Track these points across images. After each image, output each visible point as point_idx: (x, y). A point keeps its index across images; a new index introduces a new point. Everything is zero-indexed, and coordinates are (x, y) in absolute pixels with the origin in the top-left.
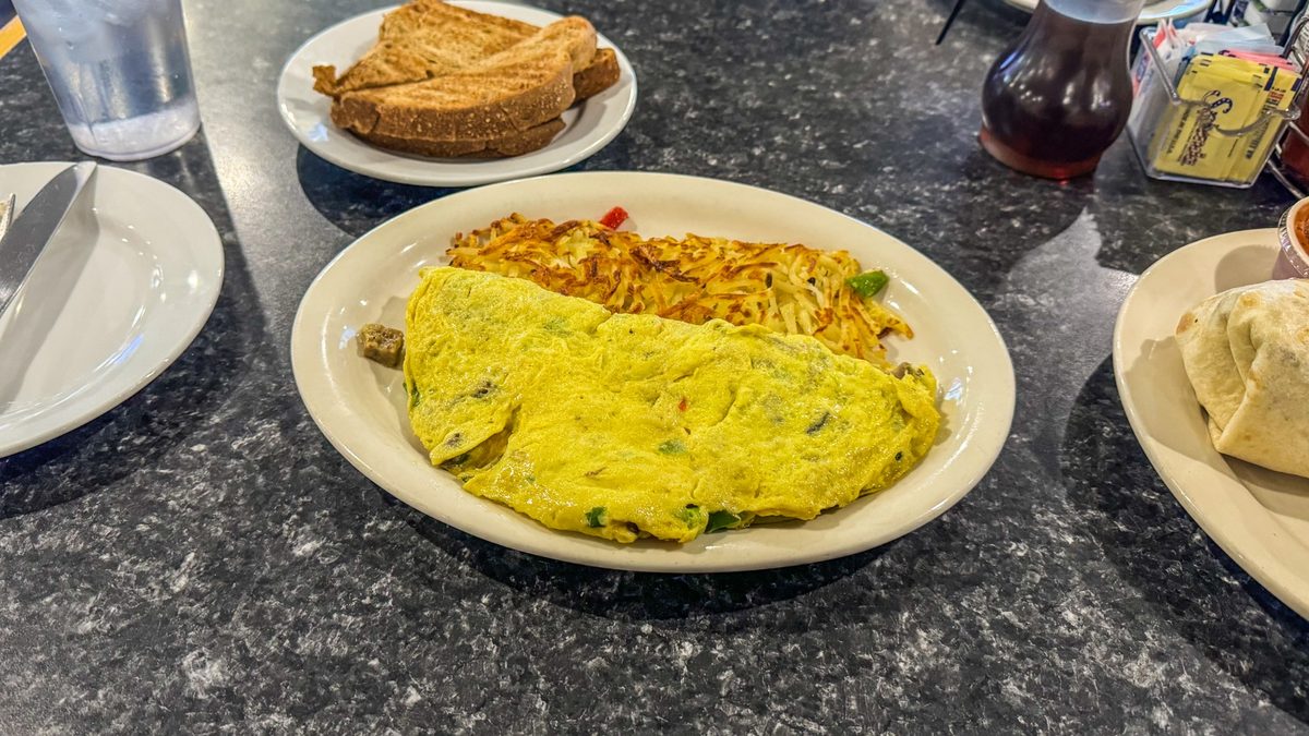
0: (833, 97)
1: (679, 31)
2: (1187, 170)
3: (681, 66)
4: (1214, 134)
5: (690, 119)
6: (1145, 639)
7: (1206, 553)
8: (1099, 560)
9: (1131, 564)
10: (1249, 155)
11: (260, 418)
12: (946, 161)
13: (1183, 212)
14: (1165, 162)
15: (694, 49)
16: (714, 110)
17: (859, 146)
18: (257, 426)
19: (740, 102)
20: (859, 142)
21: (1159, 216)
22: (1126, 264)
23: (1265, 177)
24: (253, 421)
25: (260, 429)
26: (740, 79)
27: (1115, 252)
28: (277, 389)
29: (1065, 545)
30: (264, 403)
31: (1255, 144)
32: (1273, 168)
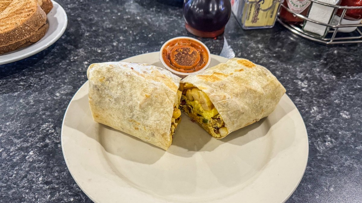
0: (137, 19)
1: (75, 3)
2: (255, 25)
3: (79, 16)
4: (261, 12)
5: (87, 36)
10: (271, 16)
13: (256, 39)
14: (247, 24)
15: (82, 9)
16: (95, 31)
17: (150, 35)
19: (104, 26)
20: (150, 34)
21: (250, 42)
23: (277, 23)
26: (102, 17)
31: (272, 12)
32: (279, 20)
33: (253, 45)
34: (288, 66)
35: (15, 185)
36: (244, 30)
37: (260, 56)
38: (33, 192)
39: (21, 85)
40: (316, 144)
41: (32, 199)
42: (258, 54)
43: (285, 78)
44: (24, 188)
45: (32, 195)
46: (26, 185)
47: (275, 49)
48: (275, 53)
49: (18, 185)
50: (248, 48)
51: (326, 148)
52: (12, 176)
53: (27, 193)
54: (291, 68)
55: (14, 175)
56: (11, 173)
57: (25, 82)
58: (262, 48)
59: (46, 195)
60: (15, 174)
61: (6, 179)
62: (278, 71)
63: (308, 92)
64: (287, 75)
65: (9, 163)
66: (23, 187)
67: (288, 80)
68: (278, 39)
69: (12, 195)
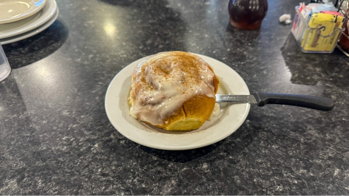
0: (205, 37)
1: (154, 19)
2: (314, 49)
3: (157, 30)
4: (321, 38)
5: (160, 48)
7: (339, 180)
8: (306, 188)
9: (316, 188)
10: (331, 43)
11: (9, 179)
12: (241, 54)
13: (314, 62)
14: (307, 47)
15: (160, 25)
16: (168, 44)
17: (214, 52)
18: (8, 182)
19: (176, 41)
20: (214, 50)
21: (307, 65)
22: (300, 82)
23: (336, 50)
24: (7, 181)
25: (9, 183)
26: (175, 33)
27: (296, 78)
28: (16, 166)
29: (294, 184)
30: (11, 172)
31: (332, 39)
32: (338, 46)
33: (310, 67)
34: (344, 92)
35: (77, 172)
36: (304, 53)
37: (316, 78)
38: (91, 182)
39: (99, 84)
41: (89, 187)
42: (315, 77)
43: (340, 103)
44: (84, 177)
45: (90, 184)
46: (86, 174)
47: (332, 73)
48: (332, 77)
49: (80, 173)
50: (305, 70)
52: (76, 164)
53: (86, 182)
54: (347, 94)
55: (78, 163)
56: (76, 161)
57: (103, 82)
58: (319, 71)
59: (102, 186)
60: (80, 162)
61: (71, 166)
62: (334, 95)
64: (342, 100)
65: (76, 152)
66: (84, 175)
67: (343, 105)
68: (336, 64)
69: (73, 181)
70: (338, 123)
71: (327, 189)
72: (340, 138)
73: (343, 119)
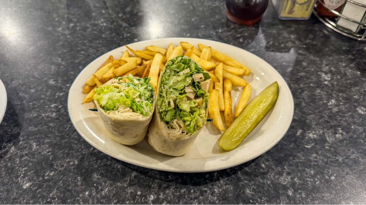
2: (290, 16)
4: (297, 6)
6: (285, 169)
7: (300, 139)
9: (279, 146)
10: (307, 10)
11: (7, 142)
12: (219, 22)
13: (289, 29)
14: (284, 14)
17: (193, 20)
18: (6, 146)
21: (283, 32)
22: (274, 49)
23: (312, 15)
24: (4, 144)
25: (7, 146)
27: (270, 46)
28: (11, 131)
30: (7, 137)
31: (308, 6)
32: (315, 12)
33: (286, 35)
34: (315, 58)
35: (68, 136)
36: (280, 20)
37: (290, 46)
38: (80, 144)
39: (82, 54)
40: (327, 134)
41: (79, 149)
42: (289, 44)
43: (310, 69)
44: (74, 139)
45: (79, 146)
46: (76, 137)
47: (306, 40)
48: (306, 44)
49: (70, 136)
50: (280, 38)
51: (336, 139)
52: (66, 128)
53: (76, 144)
54: (317, 61)
55: (68, 128)
56: (65, 126)
57: (85, 52)
58: (294, 38)
59: (90, 147)
60: (69, 127)
61: (61, 130)
62: (305, 62)
63: (330, 85)
64: (313, 67)
65: (65, 118)
66: (74, 138)
67: (313, 72)
68: (311, 31)
69: (64, 143)
70: (306, 89)
71: (289, 147)
72: (306, 103)
73: (311, 85)
